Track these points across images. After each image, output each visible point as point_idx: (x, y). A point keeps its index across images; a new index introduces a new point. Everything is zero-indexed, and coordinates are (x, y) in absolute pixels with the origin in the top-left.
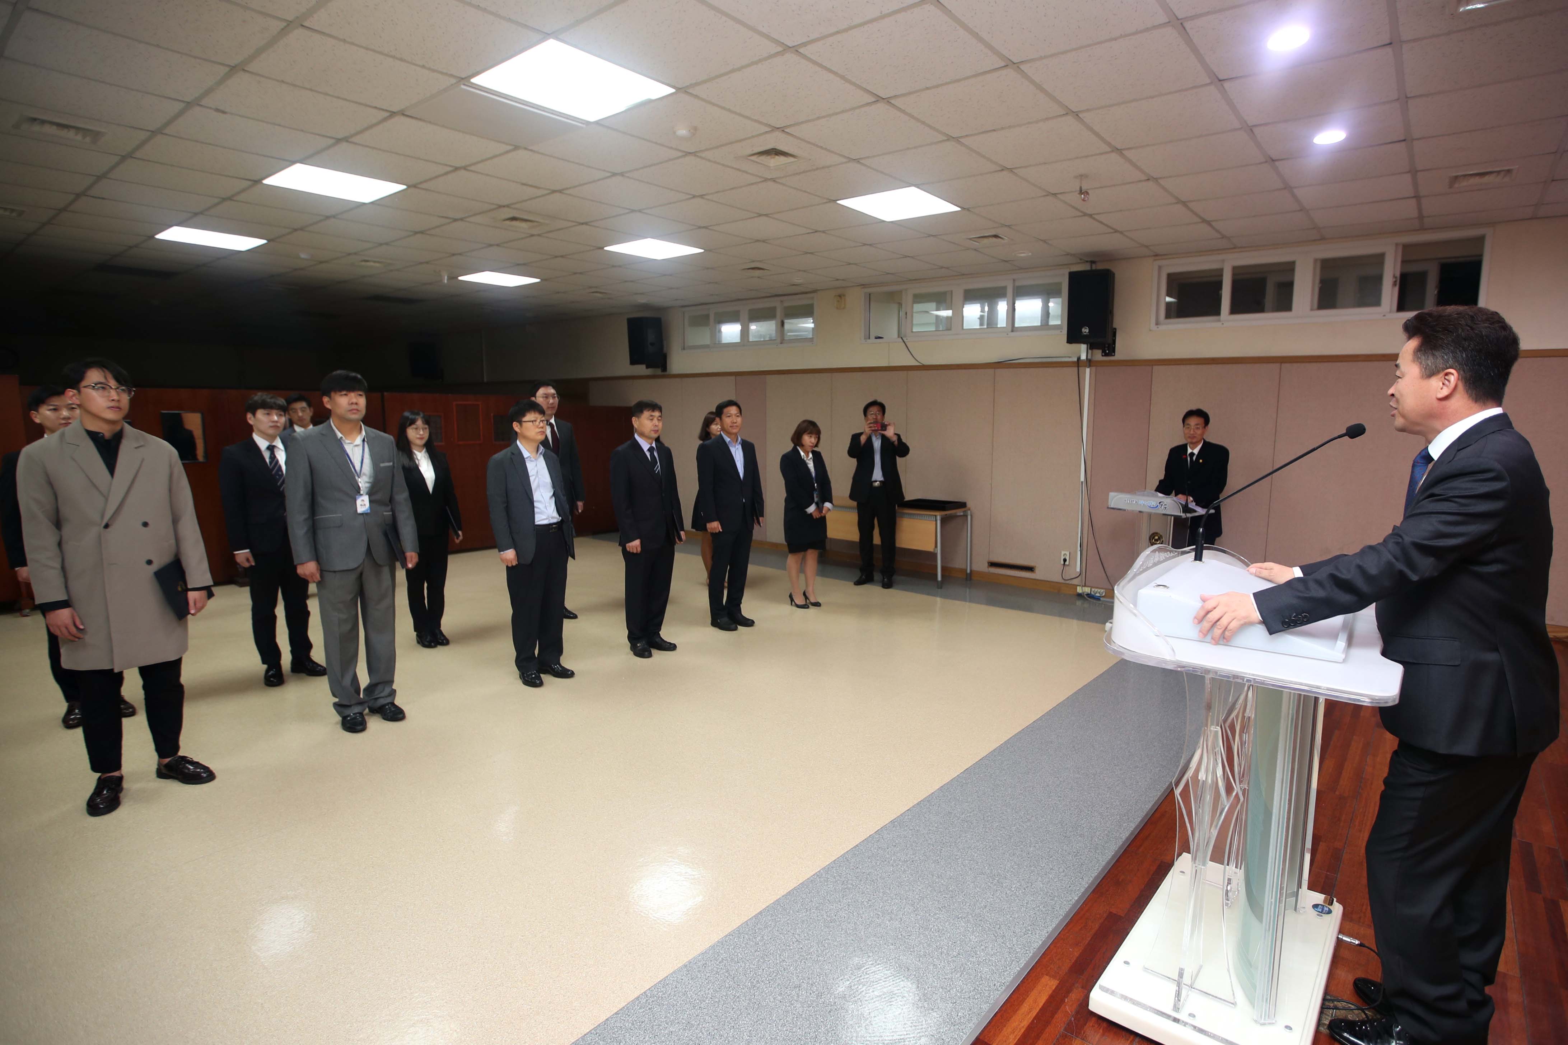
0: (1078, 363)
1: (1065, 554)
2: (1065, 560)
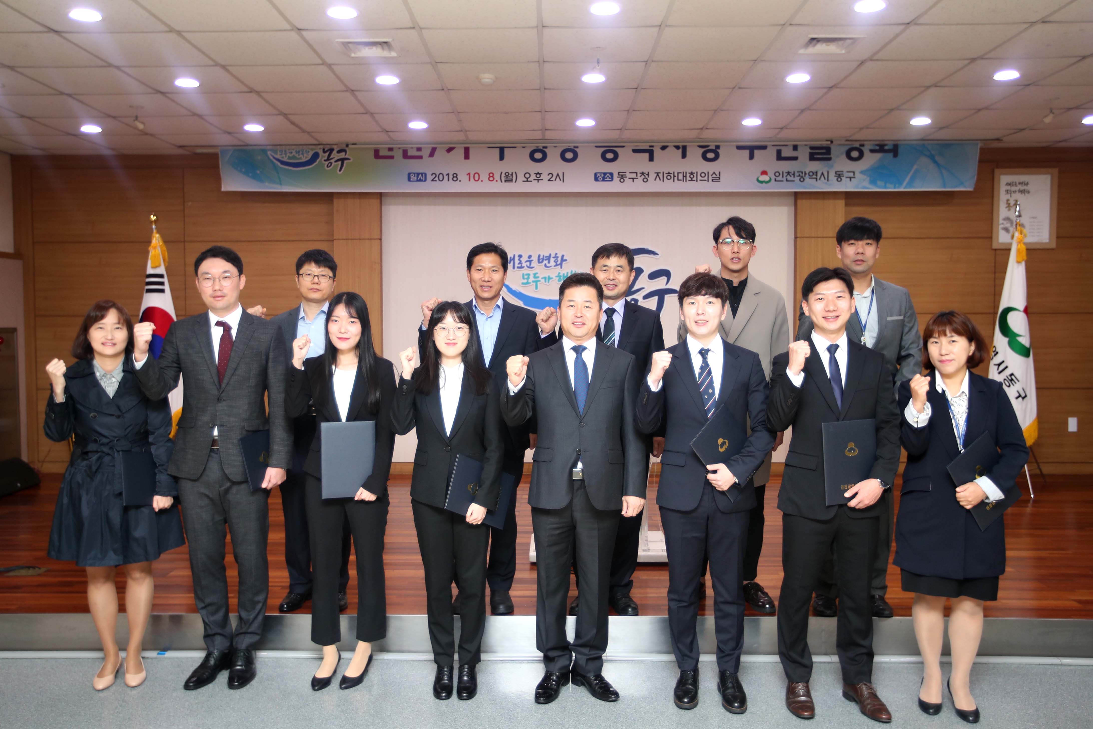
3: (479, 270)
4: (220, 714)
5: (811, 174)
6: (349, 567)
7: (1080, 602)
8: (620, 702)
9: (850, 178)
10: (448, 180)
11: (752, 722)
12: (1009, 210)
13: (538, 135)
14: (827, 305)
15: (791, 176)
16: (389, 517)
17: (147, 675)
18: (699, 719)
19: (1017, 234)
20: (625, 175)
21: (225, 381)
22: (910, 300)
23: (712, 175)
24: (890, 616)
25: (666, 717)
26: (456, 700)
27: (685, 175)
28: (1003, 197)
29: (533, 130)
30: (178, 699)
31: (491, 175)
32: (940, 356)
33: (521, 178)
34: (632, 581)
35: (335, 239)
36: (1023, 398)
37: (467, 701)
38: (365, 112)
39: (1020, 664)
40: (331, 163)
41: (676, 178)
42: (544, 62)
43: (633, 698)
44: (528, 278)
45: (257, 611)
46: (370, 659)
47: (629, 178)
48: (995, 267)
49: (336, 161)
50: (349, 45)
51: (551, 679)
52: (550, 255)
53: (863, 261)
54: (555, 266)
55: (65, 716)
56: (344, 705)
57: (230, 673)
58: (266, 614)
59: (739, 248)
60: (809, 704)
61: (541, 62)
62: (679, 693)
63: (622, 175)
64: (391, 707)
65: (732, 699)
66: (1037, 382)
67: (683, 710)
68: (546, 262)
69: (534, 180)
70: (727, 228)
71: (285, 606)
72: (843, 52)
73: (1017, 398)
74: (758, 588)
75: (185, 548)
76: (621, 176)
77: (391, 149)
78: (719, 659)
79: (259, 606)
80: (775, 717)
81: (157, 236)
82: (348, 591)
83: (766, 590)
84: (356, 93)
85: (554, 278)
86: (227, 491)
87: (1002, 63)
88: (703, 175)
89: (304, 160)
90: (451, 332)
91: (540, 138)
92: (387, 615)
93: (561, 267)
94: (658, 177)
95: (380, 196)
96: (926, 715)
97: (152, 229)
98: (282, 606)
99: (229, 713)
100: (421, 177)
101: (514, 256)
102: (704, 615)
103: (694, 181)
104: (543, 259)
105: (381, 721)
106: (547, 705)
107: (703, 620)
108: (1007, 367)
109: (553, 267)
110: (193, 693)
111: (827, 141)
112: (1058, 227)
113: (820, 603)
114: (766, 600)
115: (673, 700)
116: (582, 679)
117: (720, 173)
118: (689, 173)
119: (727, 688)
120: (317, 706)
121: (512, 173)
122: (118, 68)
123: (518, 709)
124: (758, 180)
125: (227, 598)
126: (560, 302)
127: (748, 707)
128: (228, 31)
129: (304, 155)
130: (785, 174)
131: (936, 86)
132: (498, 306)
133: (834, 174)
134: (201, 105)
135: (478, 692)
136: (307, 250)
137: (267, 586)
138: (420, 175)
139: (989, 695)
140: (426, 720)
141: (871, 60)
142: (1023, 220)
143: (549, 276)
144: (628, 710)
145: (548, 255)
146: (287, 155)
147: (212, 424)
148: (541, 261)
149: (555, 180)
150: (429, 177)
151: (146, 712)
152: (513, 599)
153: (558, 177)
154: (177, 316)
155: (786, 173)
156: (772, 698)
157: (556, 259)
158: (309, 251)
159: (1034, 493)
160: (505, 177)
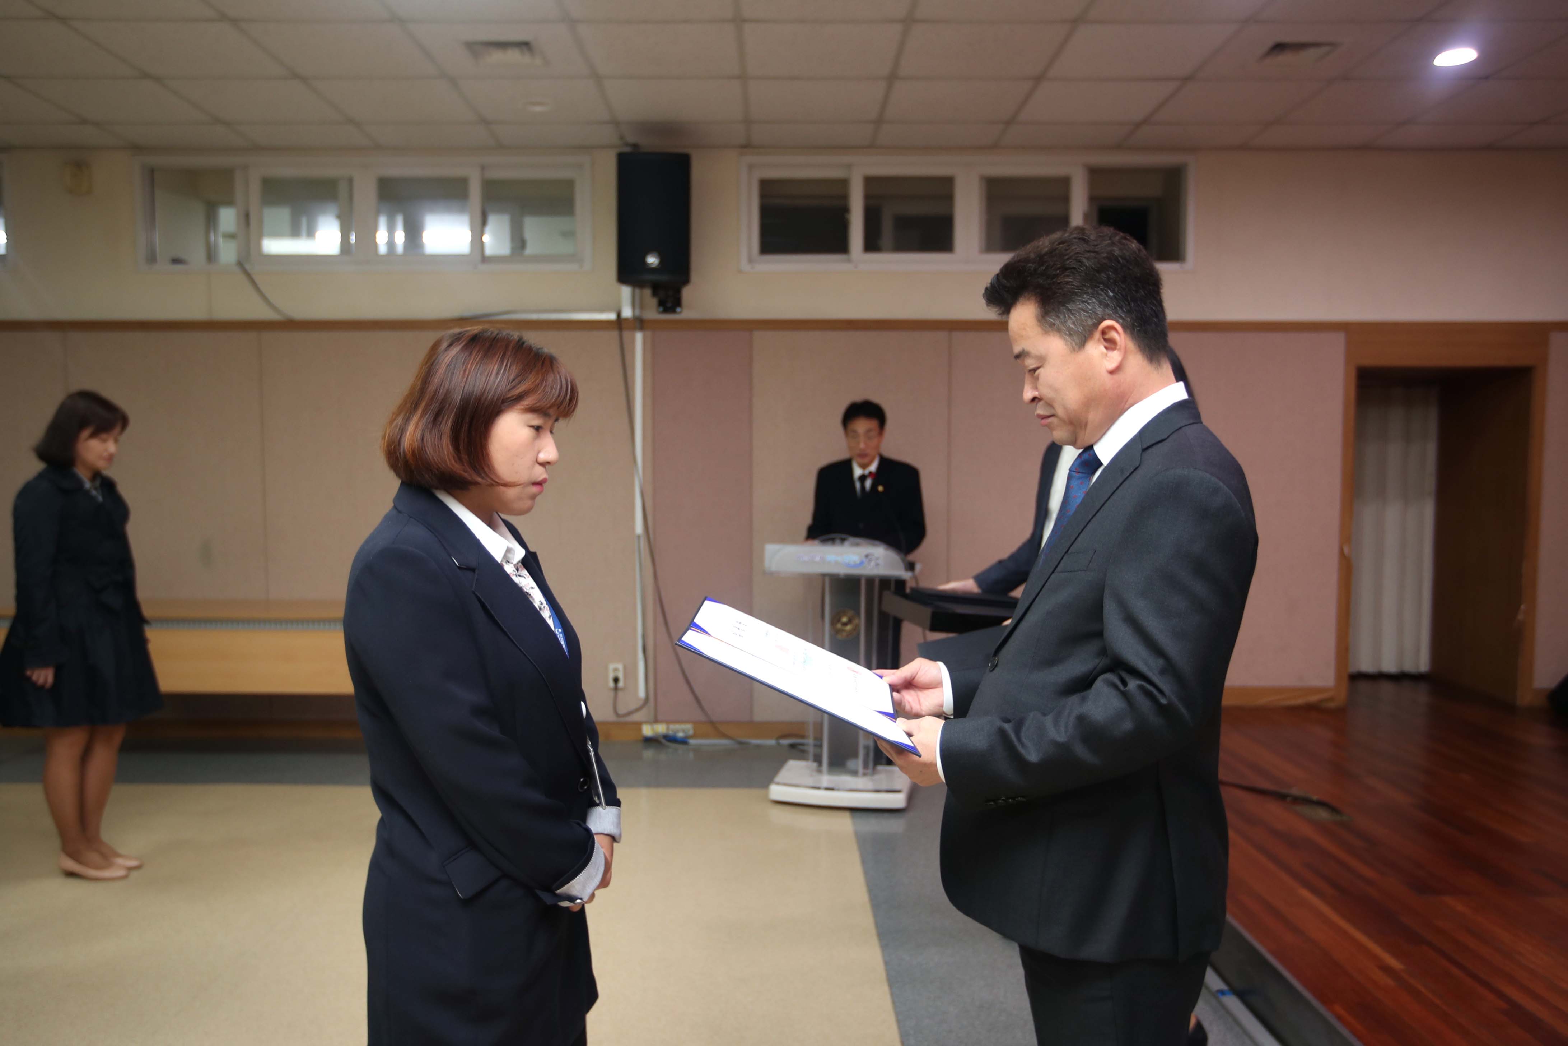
0: (620, 324)
1: (616, 670)
2: (616, 680)
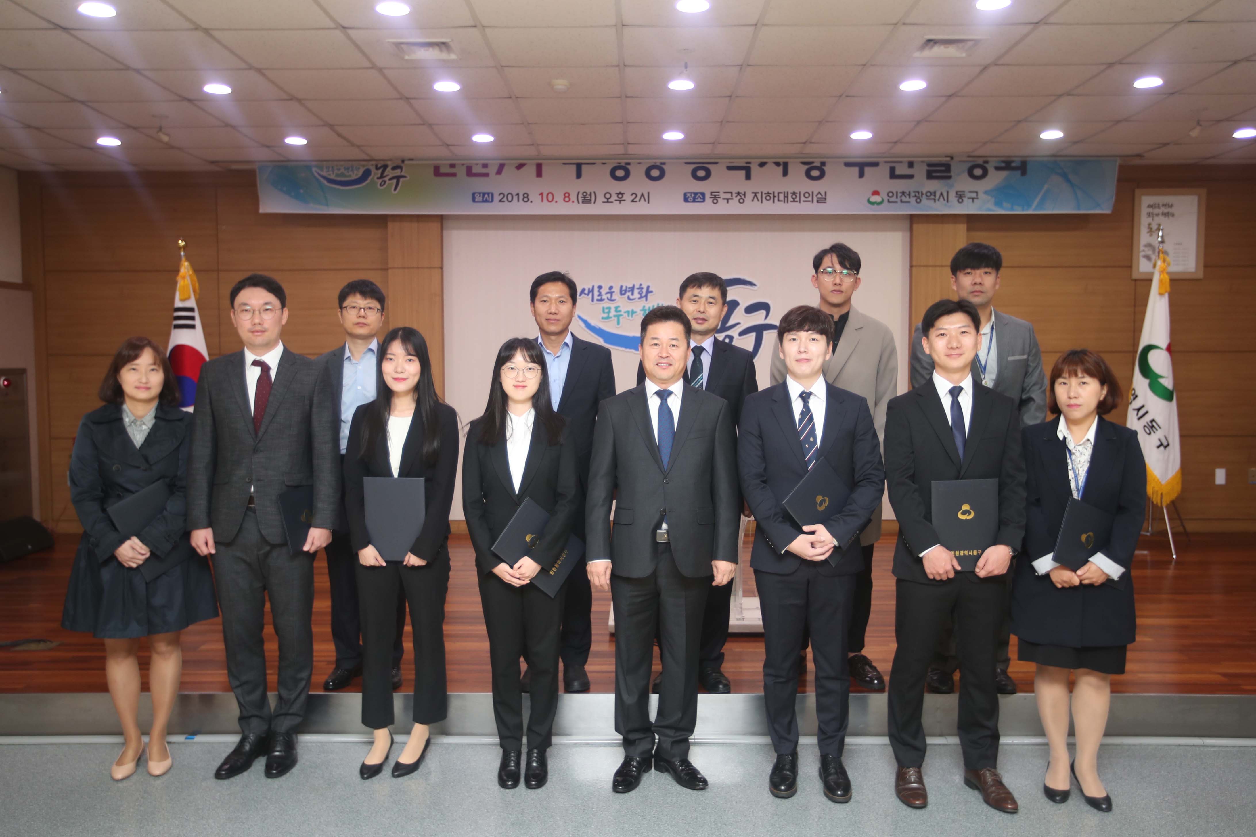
3: (545, 301)
4: (255, 806)
5: (929, 194)
6: (403, 639)
7: (1224, 675)
8: (708, 790)
9: (973, 199)
10: (518, 201)
11: (857, 812)
12: (1151, 235)
13: (620, 150)
14: (949, 342)
15: (905, 196)
16: (451, 582)
17: (173, 763)
18: (797, 809)
19: (1159, 263)
20: (719, 195)
21: (262, 429)
22: (1034, 337)
23: (817, 195)
24: (1013, 692)
25: (760, 807)
26: (523, 789)
27: (786, 195)
28: (1144, 220)
29: (614, 144)
30: (208, 789)
31: (567, 195)
32: (1069, 400)
33: (601, 198)
34: (723, 654)
35: (391, 268)
36: (1165, 447)
37: (536, 790)
38: (422, 123)
39: (1158, 745)
40: (385, 182)
41: (776, 199)
42: (625, 66)
43: (724, 786)
44: (609, 312)
45: (299, 691)
46: (428, 743)
47: (724, 199)
48: (1135, 299)
49: (391, 179)
50: (402, 46)
51: (631, 765)
52: (634, 286)
53: (982, 292)
54: (639, 298)
55: (78, 809)
56: (397, 795)
57: (268, 760)
58: (310, 693)
59: (841, 279)
60: (920, 792)
61: (622, 66)
62: (776, 780)
63: (715, 195)
64: (450, 797)
65: (835, 786)
66: (1181, 429)
67: (780, 799)
68: (629, 294)
69: (616, 200)
70: (829, 255)
71: (331, 683)
72: (964, 55)
73: (1158, 447)
74: (866, 661)
75: (219, 620)
76: (713, 196)
77: (452, 166)
78: (820, 741)
79: (303, 683)
80: (883, 806)
81: (186, 264)
82: (402, 666)
83: (874, 664)
84: (412, 101)
85: (639, 312)
86: (267, 555)
87: (1142, 70)
88: (807, 195)
89: (354, 177)
90: (521, 373)
91: (622, 153)
92: (448, 693)
93: (646, 300)
94: (755, 198)
95: (441, 219)
96: (1052, 803)
97: (180, 256)
98: (327, 684)
99: (266, 805)
100: (487, 198)
101: (593, 287)
102: (804, 692)
103: (797, 201)
104: (626, 291)
105: (439, 813)
106: (626, 794)
107: (805, 697)
108: (1147, 412)
109: (637, 300)
110: (226, 782)
111: (947, 156)
112: (1206, 255)
113: (935, 678)
114: (875, 675)
115: (769, 788)
116: (666, 765)
117: (825, 193)
118: (791, 193)
119: (830, 774)
120: (366, 796)
121: (591, 193)
122: (138, 71)
123: (593, 799)
124: (869, 201)
125: (265, 675)
126: (642, 339)
127: (853, 795)
128: (263, 29)
129: (353, 173)
130: (899, 195)
131: (1069, 95)
132: (566, 344)
133: (954, 194)
134: (234, 114)
135: (549, 780)
136: (351, 280)
137: (312, 661)
138: (486, 196)
139: (1123, 780)
140: (489, 812)
141: (996, 65)
142: (1167, 247)
143: (632, 310)
144: (717, 799)
145: (630, 285)
146: (335, 172)
147: (249, 479)
148: (623, 292)
149: (640, 201)
150: (497, 198)
151: (170, 805)
152: (589, 675)
153: (642, 198)
154: (210, 355)
155: (900, 193)
156: (880, 784)
157: (641, 291)
158: (353, 281)
159: (1176, 553)
160: (582, 197)
